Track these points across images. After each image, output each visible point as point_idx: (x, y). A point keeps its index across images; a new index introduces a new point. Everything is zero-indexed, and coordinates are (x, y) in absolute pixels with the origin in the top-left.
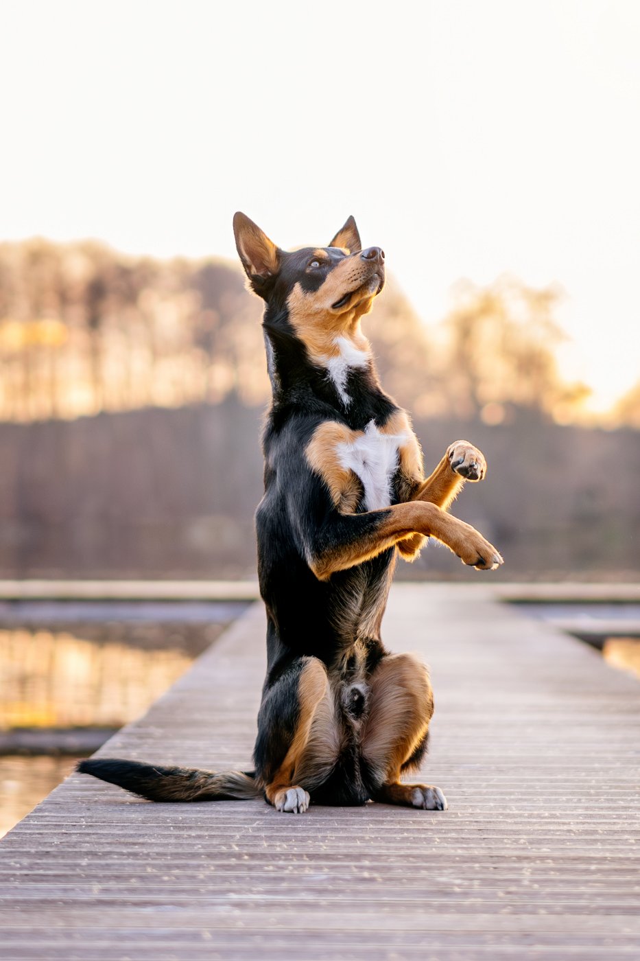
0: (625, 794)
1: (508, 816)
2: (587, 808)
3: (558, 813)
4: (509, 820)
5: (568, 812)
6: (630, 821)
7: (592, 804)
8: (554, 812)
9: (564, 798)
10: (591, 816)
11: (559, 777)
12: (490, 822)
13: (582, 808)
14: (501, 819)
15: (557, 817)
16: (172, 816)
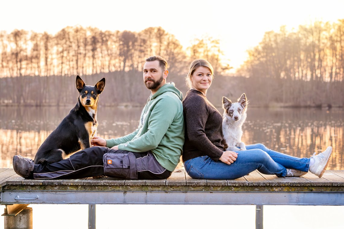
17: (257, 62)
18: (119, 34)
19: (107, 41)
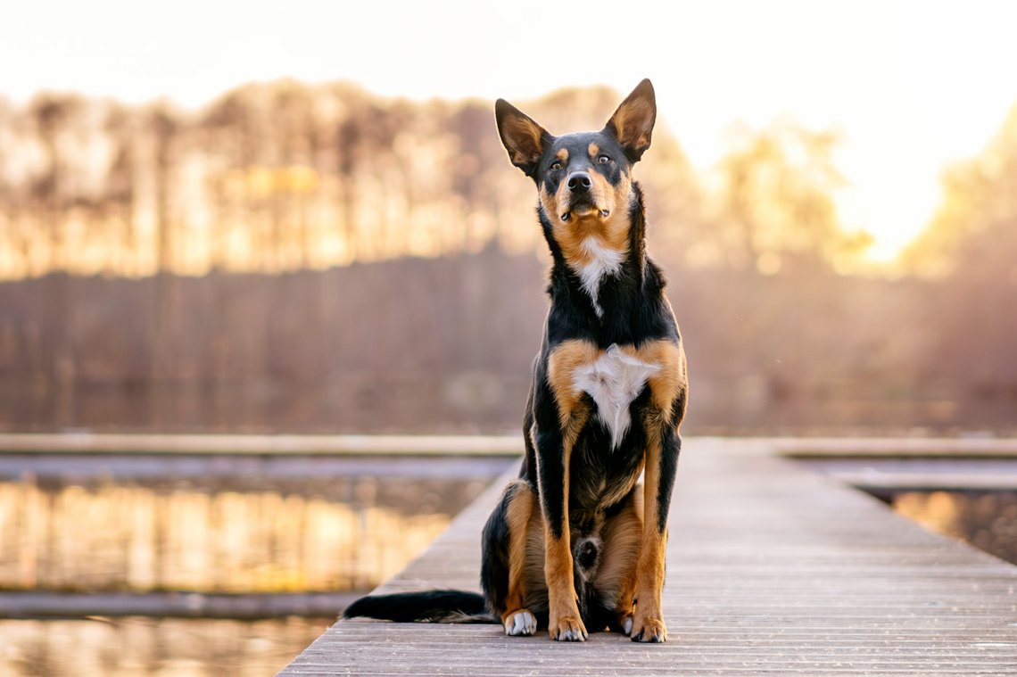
0: (921, 644)
1: (798, 665)
2: (881, 658)
3: (851, 663)
4: (799, 670)
5: (862, 662)
6: (928, 671)
7: (886, 654)
8: (846, 662)
9: (857, 648)
10: (886, 666)
11: (851, 628)
12: (779, 672)
13: (876, 658)
14: (790, 668)
15: (850, 667)
16: (441, 665)
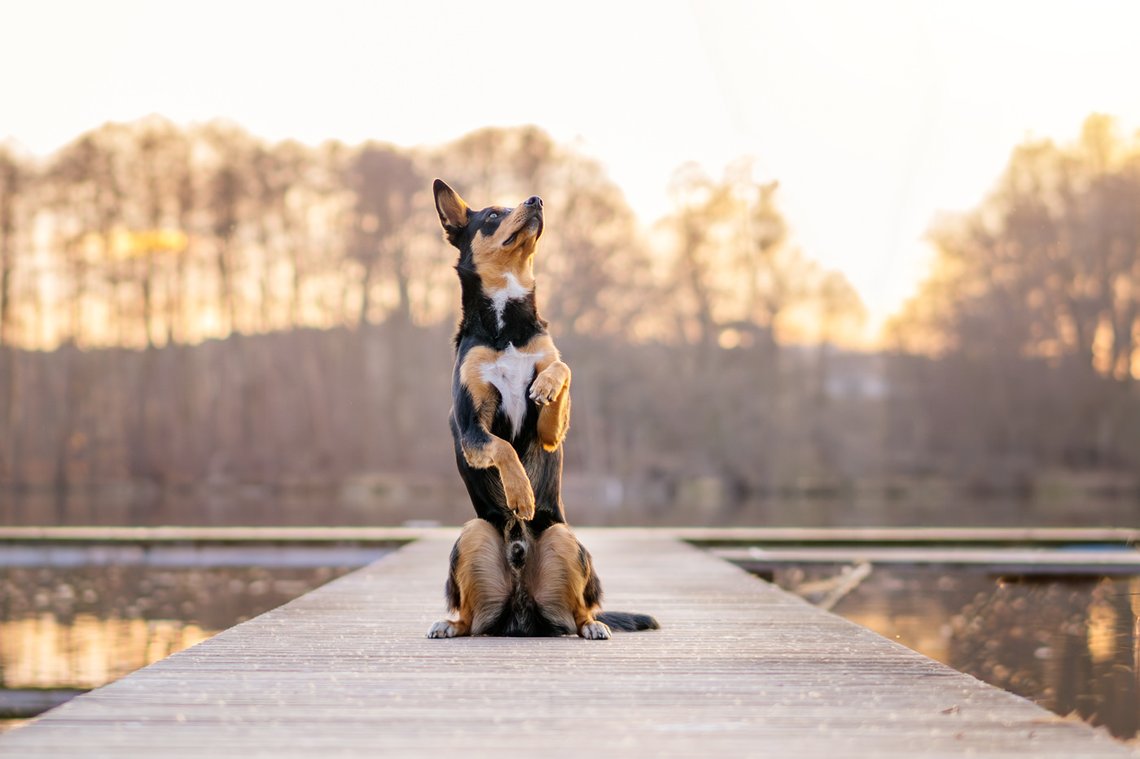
17: (977, 288)
18: (345, 159)
19: (284, 189)
